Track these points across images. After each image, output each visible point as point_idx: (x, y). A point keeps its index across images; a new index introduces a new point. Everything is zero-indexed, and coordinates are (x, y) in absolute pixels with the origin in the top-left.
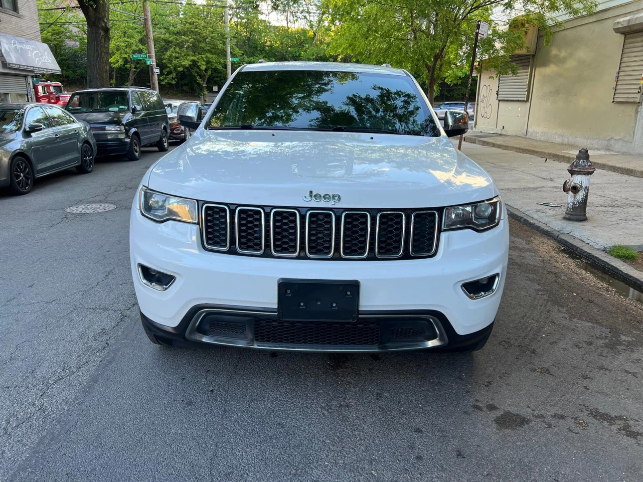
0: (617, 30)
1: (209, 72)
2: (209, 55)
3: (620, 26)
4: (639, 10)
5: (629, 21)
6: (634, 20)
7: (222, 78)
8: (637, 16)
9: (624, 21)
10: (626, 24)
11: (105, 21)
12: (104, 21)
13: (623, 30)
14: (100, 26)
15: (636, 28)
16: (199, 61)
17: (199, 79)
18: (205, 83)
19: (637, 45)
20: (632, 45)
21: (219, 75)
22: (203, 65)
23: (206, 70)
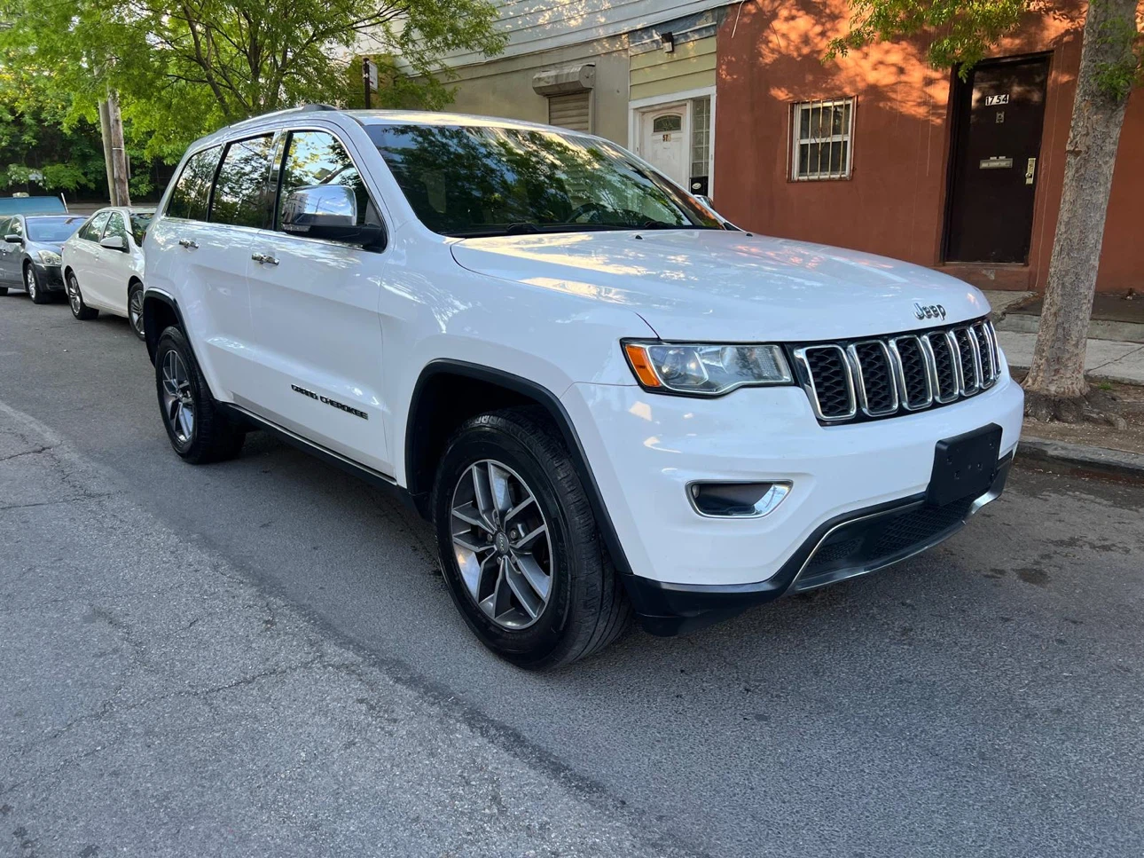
0: (539, 90)
3: (542, 84)
4: (563, 62)
5: (557, 76)
6: (564, 77)
8: (566, 71)
9: (549, 77)
10: (552, 82)
13: (549, 91)
15: (567, 88)
19: (570, 113)
20: (563, 113)
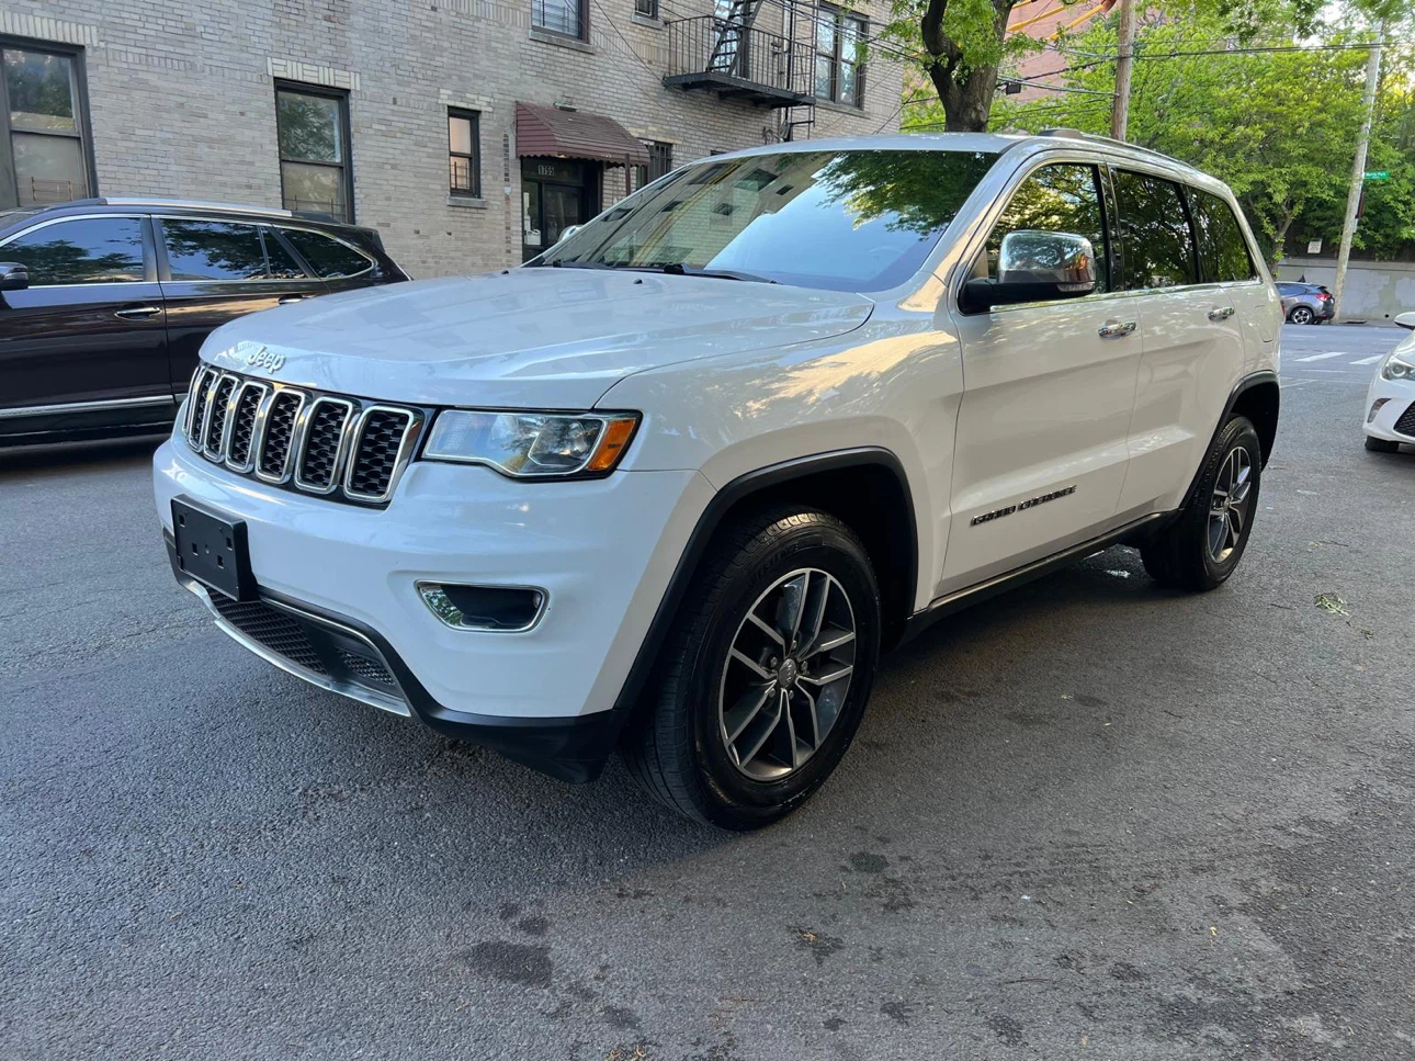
1: (1298, 209)
2: (1302, 169)
7: (1334, 220)
11: (979, 108)
12: (975, 109)
14: (966, 119)
16: (1273, 183)
17: (1265, 224)
18: (1282, 234)
21: (1330, 213)
22: (1280, 191)
23: (1291, 204)
